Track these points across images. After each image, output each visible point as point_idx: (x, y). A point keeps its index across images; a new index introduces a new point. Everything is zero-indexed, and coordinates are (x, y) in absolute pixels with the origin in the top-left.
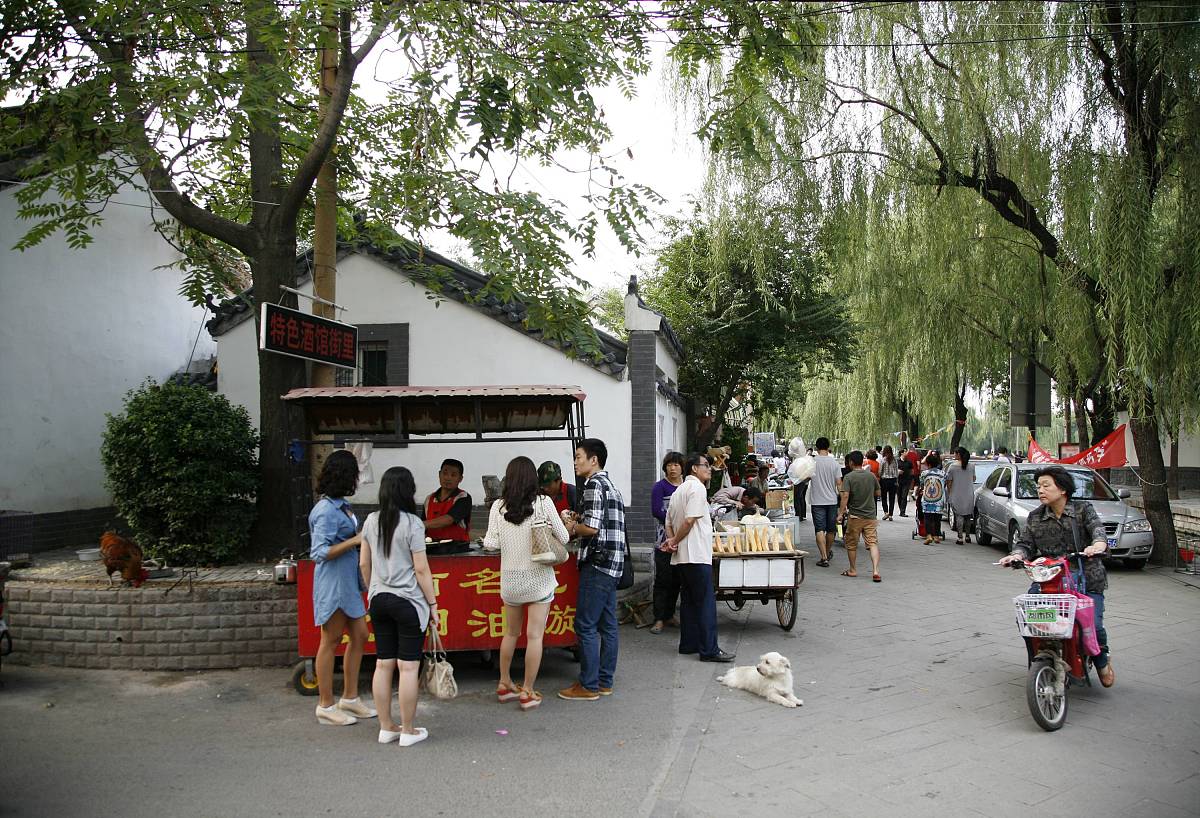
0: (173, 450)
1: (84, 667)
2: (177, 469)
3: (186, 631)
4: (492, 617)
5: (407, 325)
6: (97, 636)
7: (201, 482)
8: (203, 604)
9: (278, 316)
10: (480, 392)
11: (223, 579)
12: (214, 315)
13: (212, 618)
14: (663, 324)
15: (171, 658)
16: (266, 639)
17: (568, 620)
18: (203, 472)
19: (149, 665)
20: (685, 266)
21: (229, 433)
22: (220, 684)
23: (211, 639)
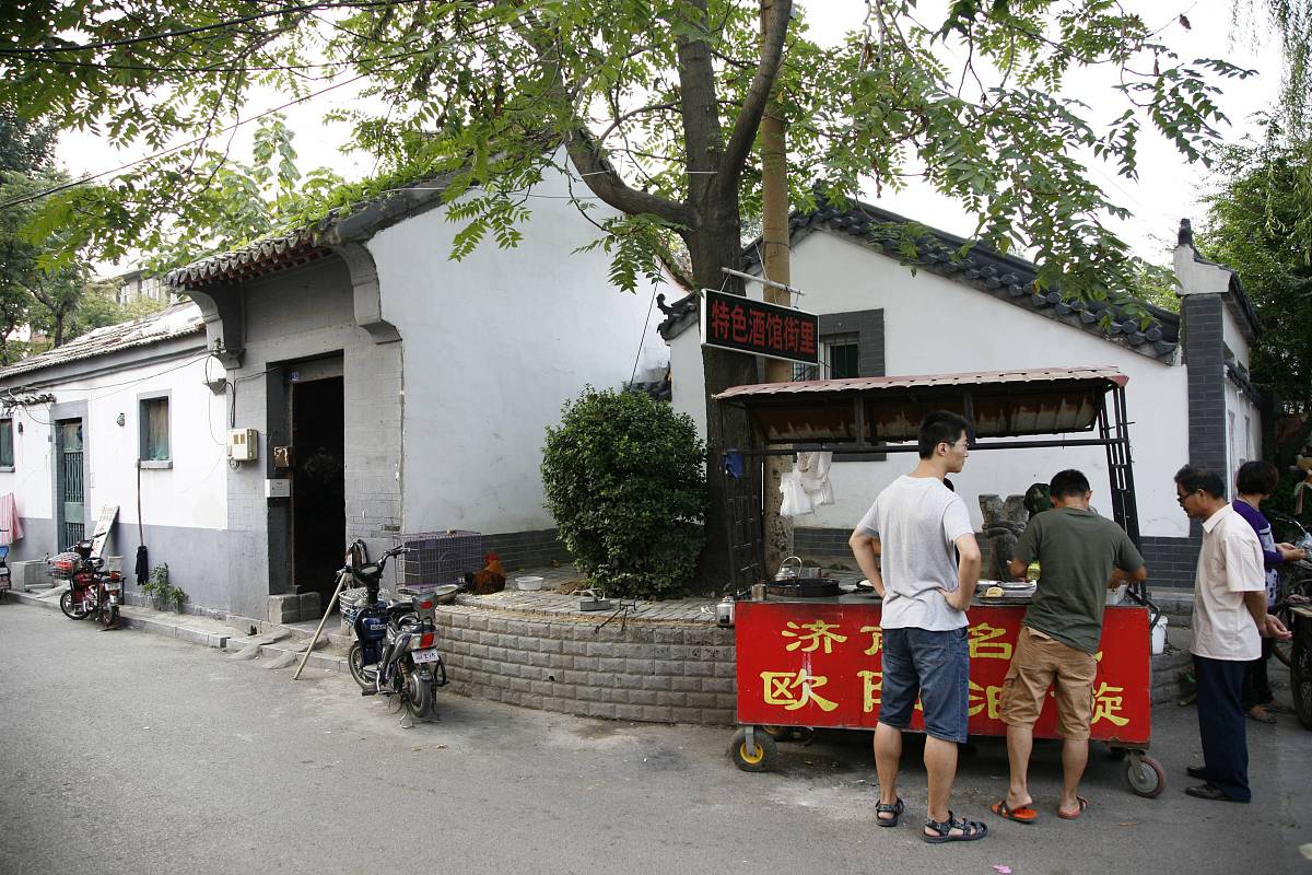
0: (610, 466)
1: (518, 705)
2: (614, 487)
3: (618, 675)
4: (991, 690)
5: (881, 311)
6: (530, 672)
7: (639, 502)
8: (636, 645)
9: (720, 304)
10: (972, 380)
11: (661, 617)
12: (666, 317)
13: (647, 662)
14: (1233, 282)
15: (603, 705)
16: (706, 692)
17: (1103, 703)
18: (642, 490)
19: (581, 711)
20: (1262, 210)
21: (669, 444)
22: (653, 742)
23: (645, 686)
